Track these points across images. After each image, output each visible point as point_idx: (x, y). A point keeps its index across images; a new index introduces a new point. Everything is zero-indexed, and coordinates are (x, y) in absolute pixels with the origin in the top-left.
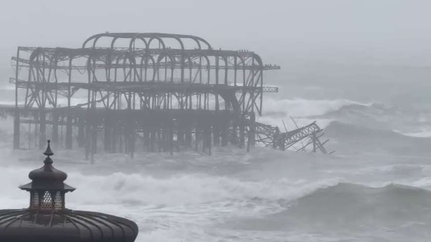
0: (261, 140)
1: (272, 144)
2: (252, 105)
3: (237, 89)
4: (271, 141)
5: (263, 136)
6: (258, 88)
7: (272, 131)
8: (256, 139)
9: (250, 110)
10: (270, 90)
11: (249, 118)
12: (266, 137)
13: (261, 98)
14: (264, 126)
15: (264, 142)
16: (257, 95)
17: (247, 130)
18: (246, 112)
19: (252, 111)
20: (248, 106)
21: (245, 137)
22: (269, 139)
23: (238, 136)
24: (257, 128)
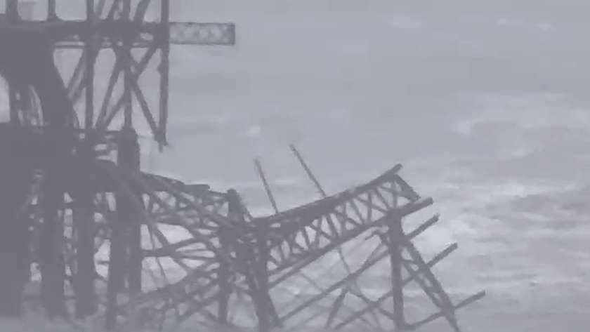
0: (168, 250)
1: (216, 265)
2: (125, 101)
3: (57, 31)
4: (211, 254)
5: (175, 234)
6: (149, 28)
7: (210, 208)
8: (146, 243)
9: (116, 124)
10: (203, 34)
11: (113, 157)
12: (189, 236)
13: (164, 69)
14: (176, 188)
15: (178, 258)
16: (147, 59)
17: (103, 207)
18: (98, 133)
19: (128, 127)
20: (106, 102)
21: (97, 240)
22: (201, 246)
23: (68, 232)
24: (146, 198)
